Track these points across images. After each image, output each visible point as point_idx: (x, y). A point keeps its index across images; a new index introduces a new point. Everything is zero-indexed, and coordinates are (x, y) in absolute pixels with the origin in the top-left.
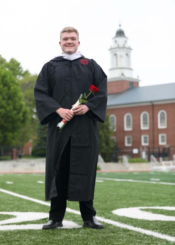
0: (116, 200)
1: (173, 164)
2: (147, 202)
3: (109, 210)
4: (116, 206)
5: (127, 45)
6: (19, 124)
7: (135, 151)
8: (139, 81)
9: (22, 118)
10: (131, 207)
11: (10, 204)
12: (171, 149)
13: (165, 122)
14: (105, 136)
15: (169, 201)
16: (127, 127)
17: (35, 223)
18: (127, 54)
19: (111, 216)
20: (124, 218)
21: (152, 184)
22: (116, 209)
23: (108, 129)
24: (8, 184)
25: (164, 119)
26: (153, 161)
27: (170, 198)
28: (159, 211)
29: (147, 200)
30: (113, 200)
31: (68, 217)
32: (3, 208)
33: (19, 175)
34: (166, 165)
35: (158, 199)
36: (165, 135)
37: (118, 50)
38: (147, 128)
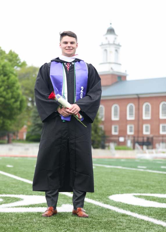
0: (110, 186)
1: (156, 153)
2: (138, 188)
3: (106, 196)
4: (112, 192)
5: (117, 43)
6: (16, 111)
7: (122, 139)
8: (127, 75)
9: (19, 107)
10: (125, 193)
11: (15, 187)
12: (155, 138)
13: (149, 114)
14: (94, 125)
15: (158, 188)
16: (115, 117)
17: (42, 206)
18: (116, 51)
19: (108, 201)
20: (121, 204)
21: (140, 171)
22: (111, 195)
23: (97, 118)
24: (8, 168)
25: (149, 110)
26: (138, 149)
27: (159, 186)
28: (151, 198)
29: (138, 186)
30: (108, 186)
31: (70, 201)
32: (9, 191)
33: (16, 159)
34: (149, 153)
35: (147, 187)
36: (149, 125)
37: (108, 46)
38: (133, 118)
